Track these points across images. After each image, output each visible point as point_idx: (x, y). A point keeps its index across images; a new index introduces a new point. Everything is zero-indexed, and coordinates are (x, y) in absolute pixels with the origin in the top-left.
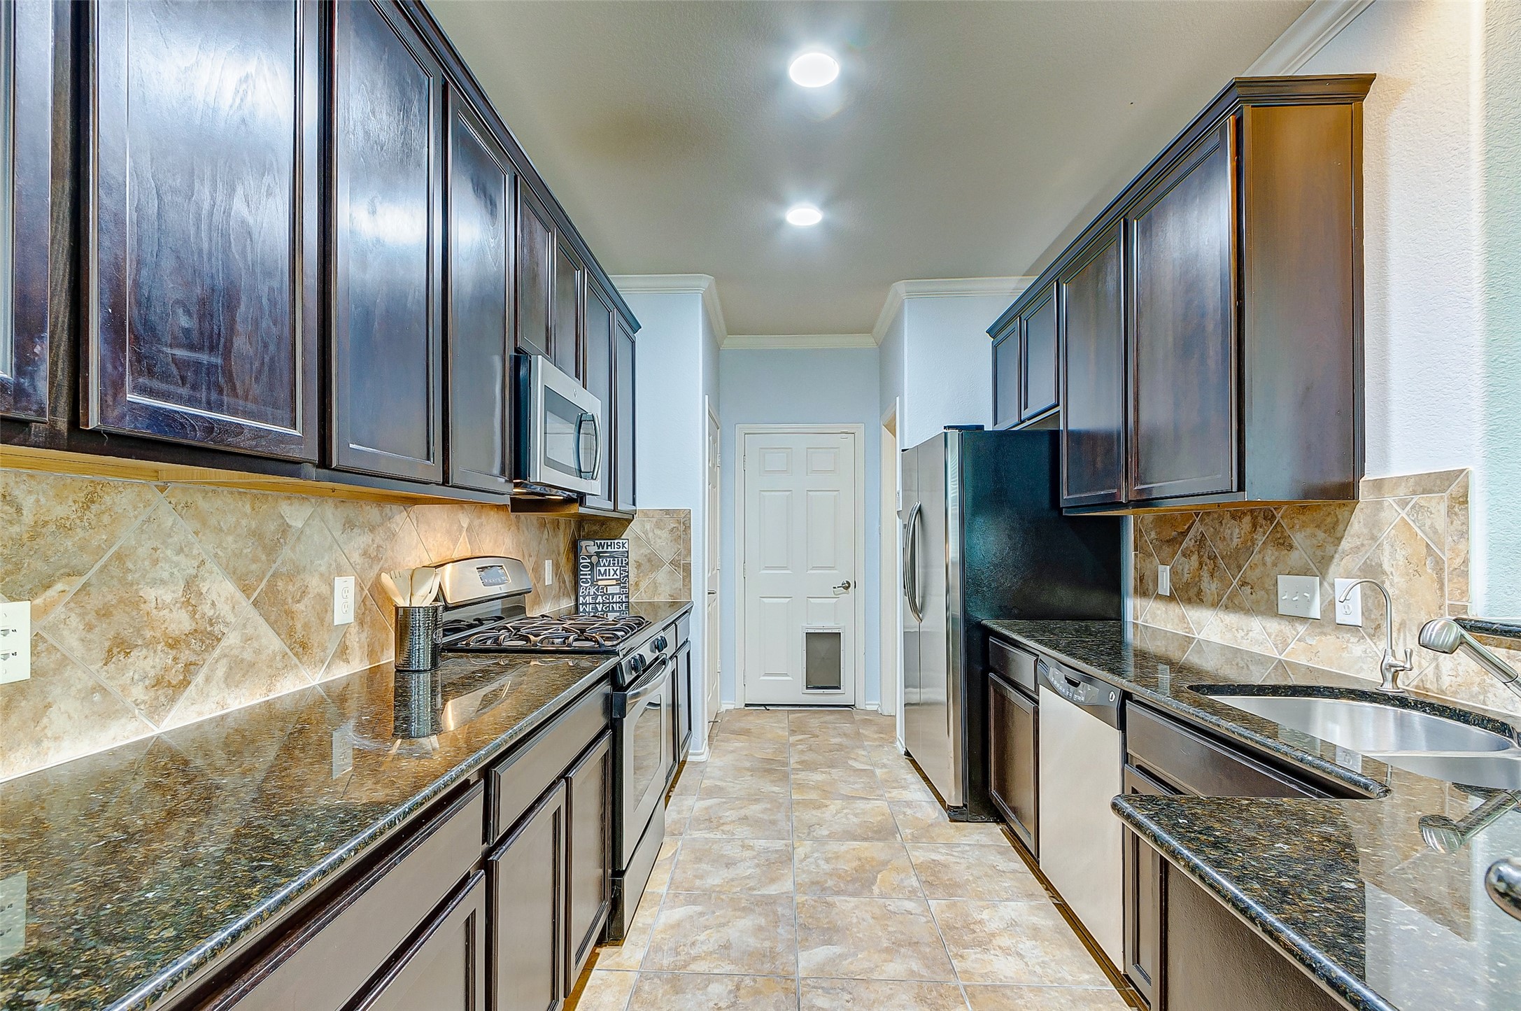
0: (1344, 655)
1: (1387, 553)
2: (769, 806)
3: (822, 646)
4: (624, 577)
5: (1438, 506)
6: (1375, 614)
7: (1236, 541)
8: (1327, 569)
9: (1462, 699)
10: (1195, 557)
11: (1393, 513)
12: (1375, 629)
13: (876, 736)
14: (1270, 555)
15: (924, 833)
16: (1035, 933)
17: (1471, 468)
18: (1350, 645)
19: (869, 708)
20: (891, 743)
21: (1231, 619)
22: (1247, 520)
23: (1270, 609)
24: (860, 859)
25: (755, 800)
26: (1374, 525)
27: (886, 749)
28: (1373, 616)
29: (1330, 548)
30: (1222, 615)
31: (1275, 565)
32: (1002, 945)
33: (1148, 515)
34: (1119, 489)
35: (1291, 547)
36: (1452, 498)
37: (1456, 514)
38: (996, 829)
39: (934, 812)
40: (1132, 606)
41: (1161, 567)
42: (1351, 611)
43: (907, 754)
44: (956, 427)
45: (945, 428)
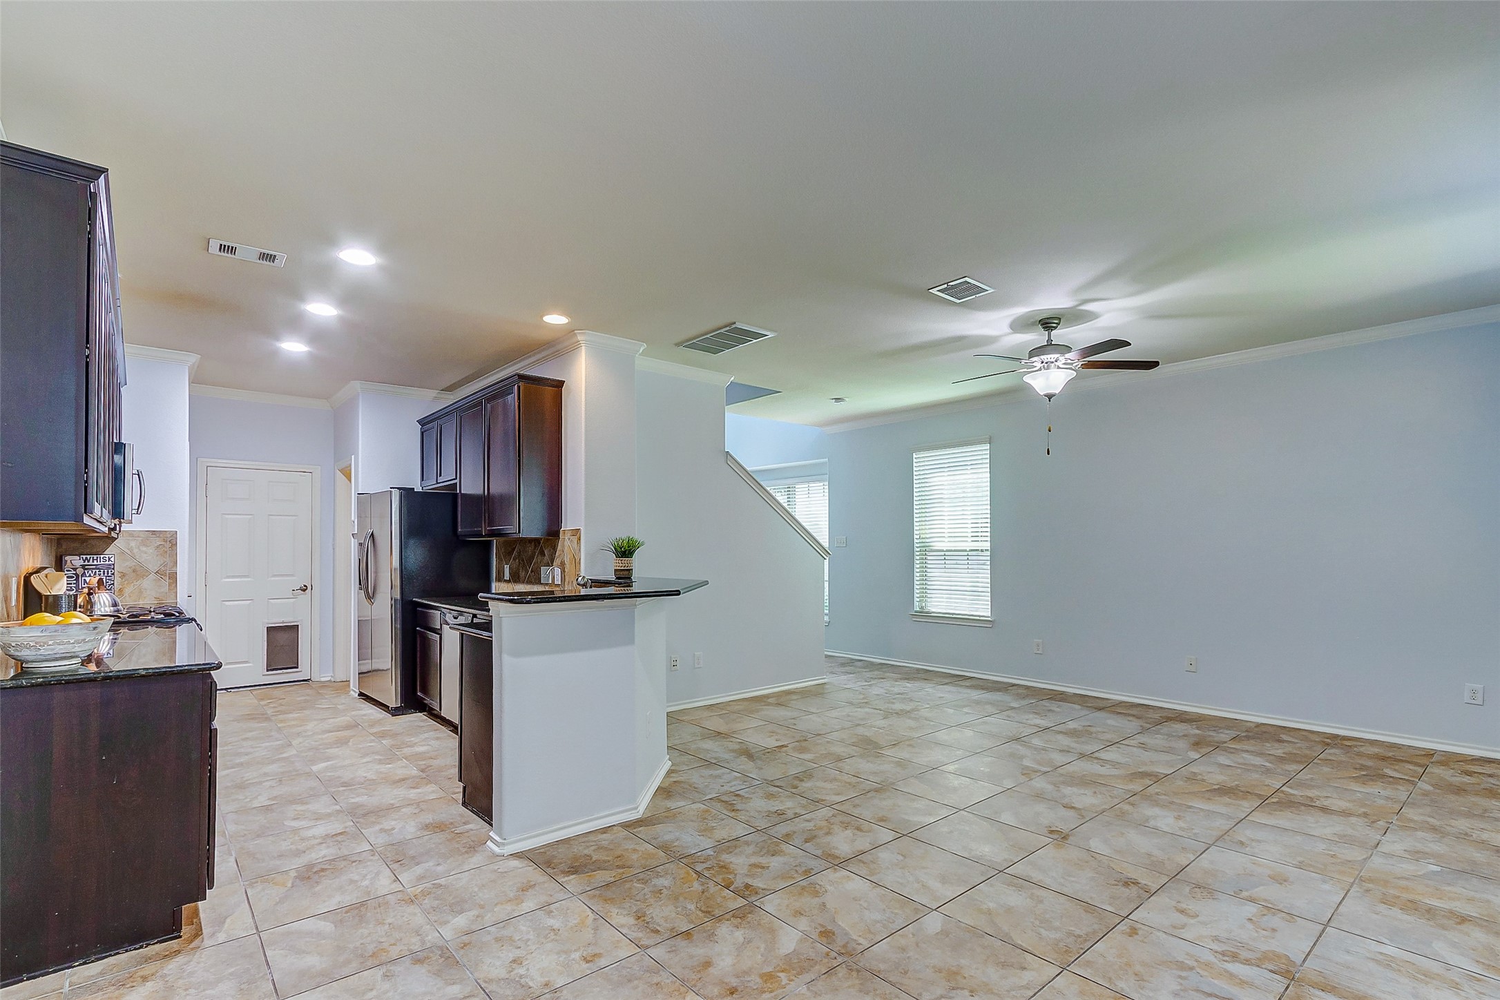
3: (282, 637)
4: (110, 585)
7: (530, 553)
10: (517, 561)
14: (539, 558)
17: (581, 528)
19: (322, 679)
22: (533, 544)
23: (539, 581)
31: (540, 563)
33: (501, 541)
34: (481, 528)
35: (544, 555)
43: (361, 694)
44: (398, 488)
45: (391, 488)
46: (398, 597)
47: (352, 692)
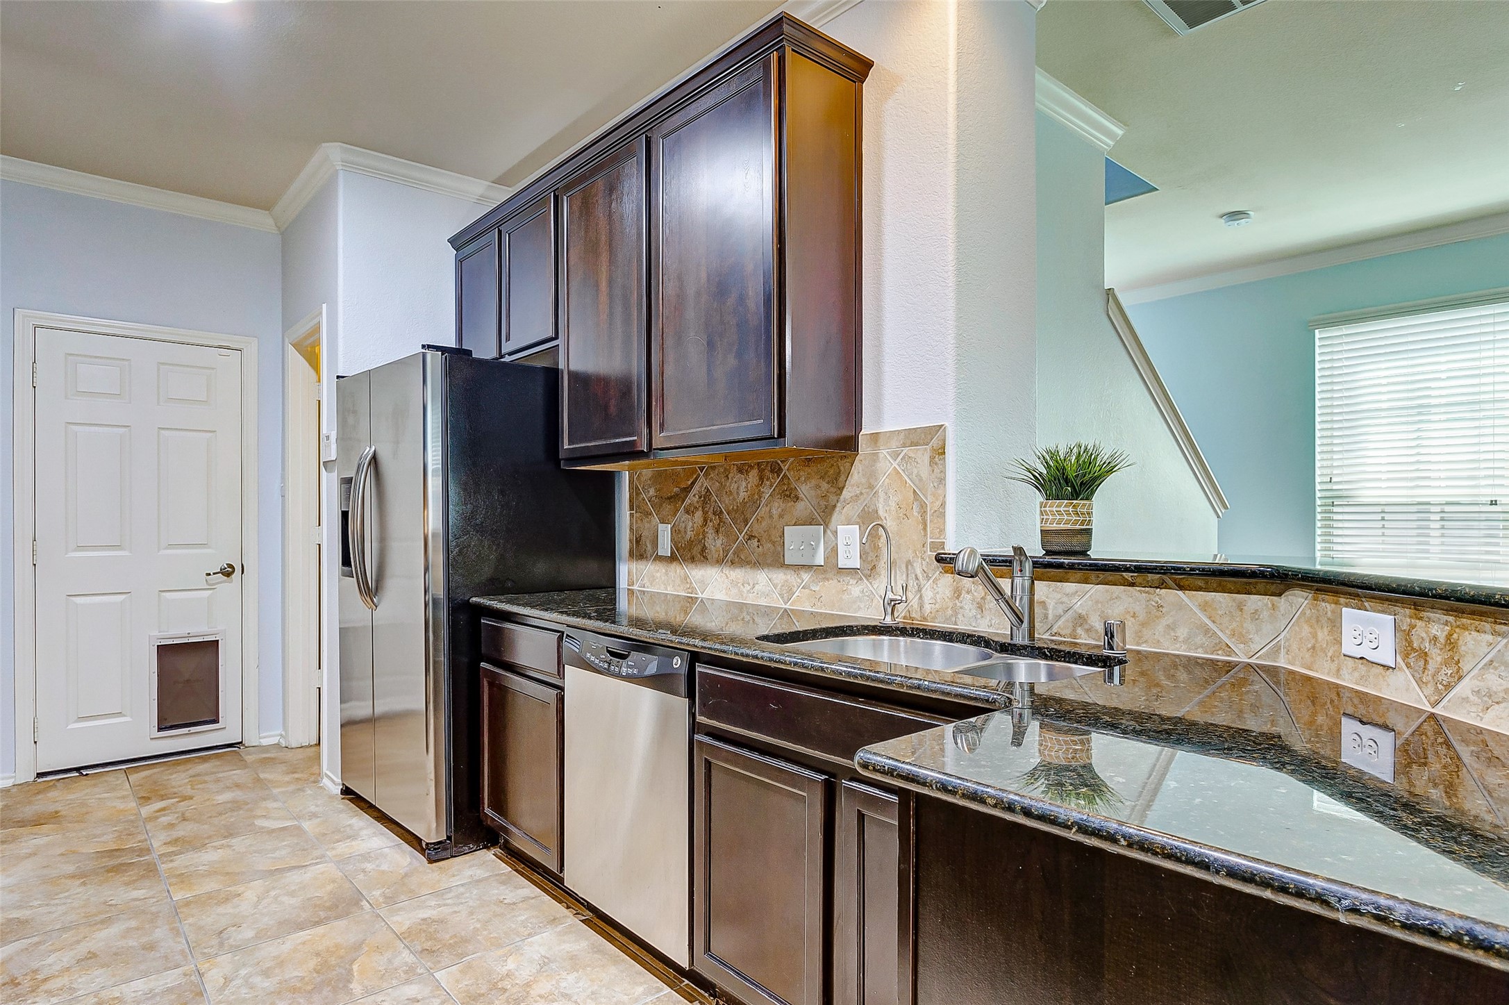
0: (843, 597)
1: (881, 500)
2: (133, 923)
3: (187, 666)
5: (922, 455)
6: (871, 556)
7: (742, 495)
8: (830, 518)
9: (939, 623)
10: (699, 514)
11: (887, 464)
12: (871, 570)
13: (287, 778)
14: (777, 506)
15: (399, 890)
16: (574, 963)
17: (947, 424)
18: (849, 587)
19: (265, 742)
20: (314, 782)
21: (737, 574)
22: (754, 473)
23: (777, 561)
24: (318, 954)
25: (102, 922)
26: (872, 475)
27: (309, 792)
28: (870, 559)
29: (832, 498)
30: (727, 571)
31: (781, 516)
32: (543, 992)
33: (646, 469)
34: (640, 436)
35: (797, 498)
36: (933, 450)
37: (936, 464)
38: (488, 857)
39: (404, 858)
40: (626, 571)
41: (661, 527)
42: (849, 556)
43: (347, 791)
44: (437, 348)
45: (423, 346)
46: (439, 591)
47: (325, 780)
